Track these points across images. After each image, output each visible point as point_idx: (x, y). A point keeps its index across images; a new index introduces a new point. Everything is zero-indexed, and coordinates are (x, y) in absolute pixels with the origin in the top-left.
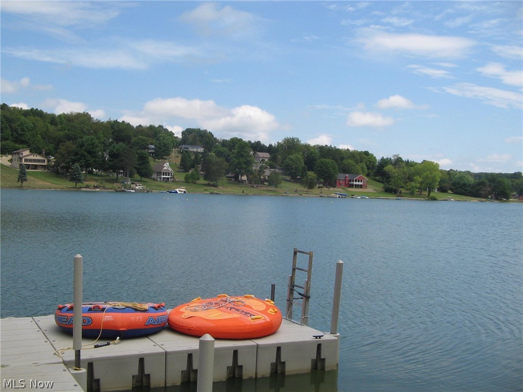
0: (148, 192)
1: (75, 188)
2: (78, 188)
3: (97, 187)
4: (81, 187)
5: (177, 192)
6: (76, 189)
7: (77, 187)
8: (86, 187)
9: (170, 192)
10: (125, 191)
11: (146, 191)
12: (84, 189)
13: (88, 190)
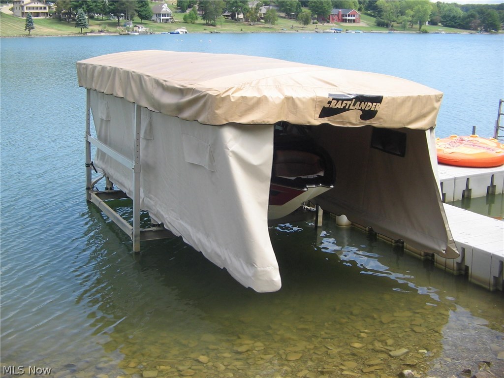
0: (151, 34)
1: (81, 33)
2: (84, 34)
3: (101, 32)
4: (86, 33)
5: (178, 33)
6: (82, 35)
7: (83, 32)
8: (91, 32)
9: (171, 33)
10: (129, 34)
11: (149, 33)
12: (90, 34)
13: (93, 34)
